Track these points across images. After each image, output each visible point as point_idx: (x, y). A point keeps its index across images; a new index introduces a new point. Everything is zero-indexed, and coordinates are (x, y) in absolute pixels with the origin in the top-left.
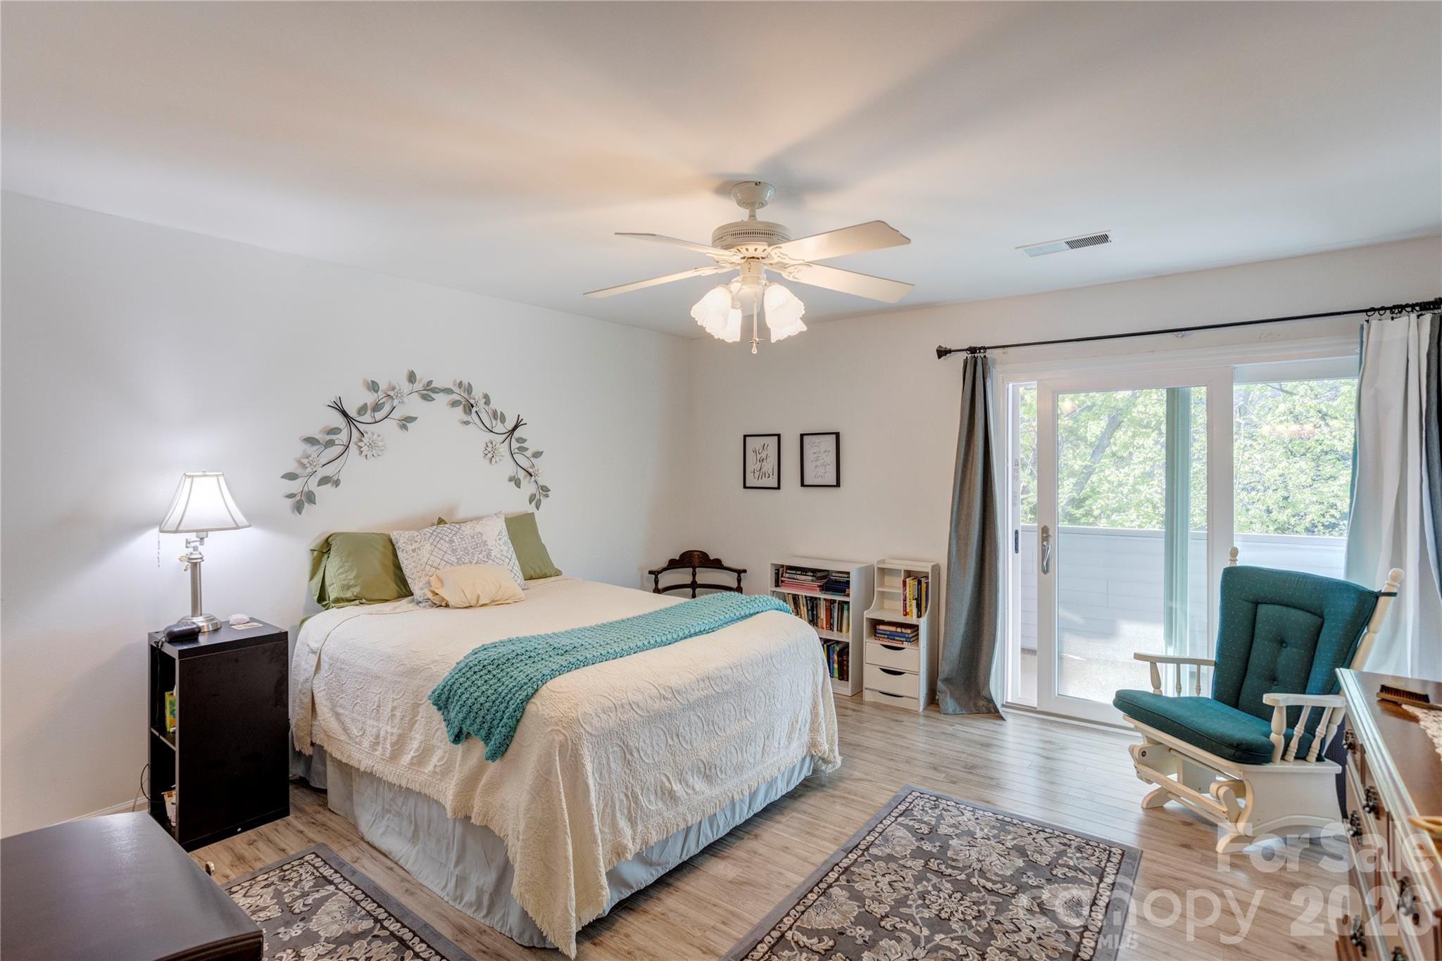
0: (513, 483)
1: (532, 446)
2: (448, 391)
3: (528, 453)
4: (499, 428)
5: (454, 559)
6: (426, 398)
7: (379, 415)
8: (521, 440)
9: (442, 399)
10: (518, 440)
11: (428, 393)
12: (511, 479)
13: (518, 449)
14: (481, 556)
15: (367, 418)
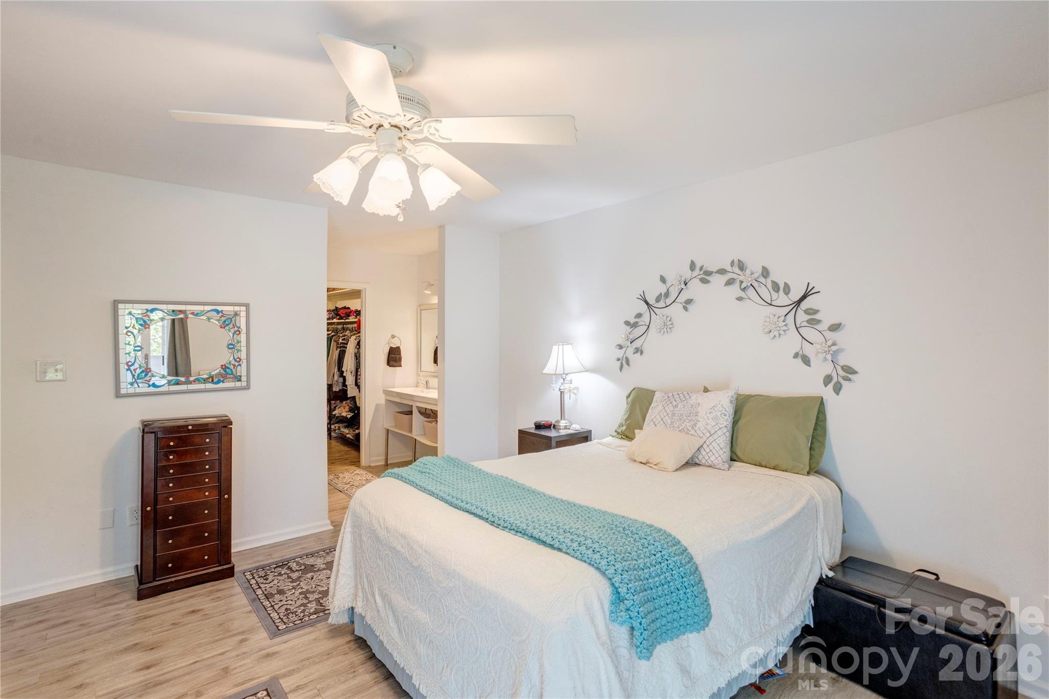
0: (799, 360)
1: (827, 318)
2: (722, 272)
3: (823, 327)
4: (783, 299)
5: (669, 421)
6: (704, 281)
7: (669, 301)
8: (810, 312)
9: (718, 281)
10: (808, 312)
11: (706, 276)
12: (796, 356)
13: (808, 321)
14: (688, 424)
15: (661, 304)
